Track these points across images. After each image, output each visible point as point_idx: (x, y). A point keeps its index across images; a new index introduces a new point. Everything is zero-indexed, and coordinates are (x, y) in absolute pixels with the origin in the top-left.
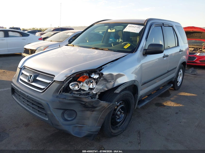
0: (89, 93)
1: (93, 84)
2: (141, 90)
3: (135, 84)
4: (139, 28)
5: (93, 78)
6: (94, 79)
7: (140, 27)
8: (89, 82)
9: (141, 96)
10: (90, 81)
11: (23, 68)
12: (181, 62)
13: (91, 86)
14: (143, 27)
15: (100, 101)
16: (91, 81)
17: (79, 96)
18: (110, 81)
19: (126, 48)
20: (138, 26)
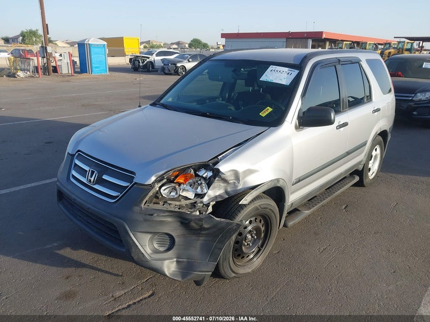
0: (195, 203)
1: (202, 188)
2: (292, 193)
3: (279, 185)
4: (290, 74)
5: (202, 177)
6: (205, 179)
7: (291, 72)
8: (194, 183)
9: (292, 204)
10: (197, 182)
11: (77, 154)
12: (376, 133)
13: (199, 191)
14: (297, 72)
15: (215, 218)
16: (199, 182)
17: (179, 210)
18: (232, 181)
19: (263, 115)
20: (289, 70)
